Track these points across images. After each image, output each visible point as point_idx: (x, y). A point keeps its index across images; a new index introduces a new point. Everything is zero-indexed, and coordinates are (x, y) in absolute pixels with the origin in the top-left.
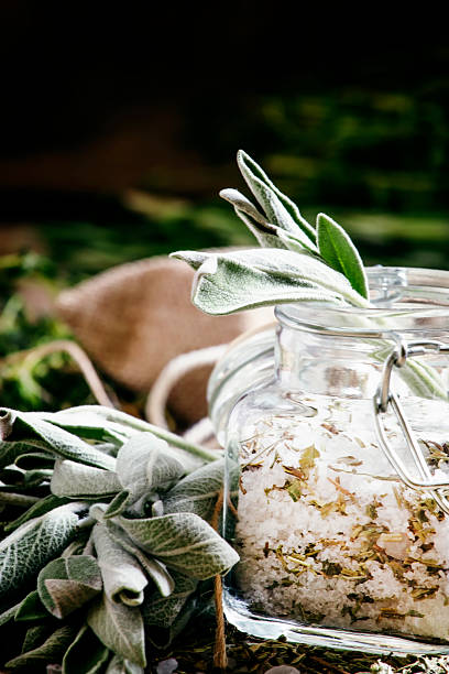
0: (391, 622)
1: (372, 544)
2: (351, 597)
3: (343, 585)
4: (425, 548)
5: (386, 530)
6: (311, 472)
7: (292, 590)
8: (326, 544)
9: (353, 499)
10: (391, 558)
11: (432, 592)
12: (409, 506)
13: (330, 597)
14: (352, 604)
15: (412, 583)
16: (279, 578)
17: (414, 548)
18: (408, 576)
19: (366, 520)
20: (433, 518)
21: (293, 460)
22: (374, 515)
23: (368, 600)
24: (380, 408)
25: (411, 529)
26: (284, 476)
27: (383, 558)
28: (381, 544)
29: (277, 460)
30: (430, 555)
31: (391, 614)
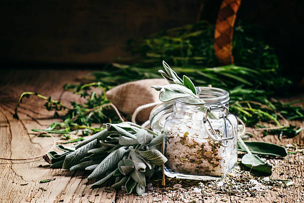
0: (208, 173)
1: (202, 154)
2: (197, 167)
3: (195, 165)
4: (216, 155)
5: (206, 151)
6: (187, 138)
7: (183, 166)
8: (191, 155)
9: (198, 144)
10: (207, 158)
11: (217, 165)
12: (212, 145)
13: (192, 167)
14: (198, 169)
15: (213, 163)
16: (179, 164)
17: (213, 155)
18: (212, 162)
19: (201, 149)
20: (218, 148)
21: (182, 135)
22: (203, 148)
23: (202, 168)
24: (205, 122)
25: (212, 150)
26: (180, 139)
27: (205, 158)
28: (205, 155)
29: (178, 135)
30: (217, 156)
31: (207, 171)
